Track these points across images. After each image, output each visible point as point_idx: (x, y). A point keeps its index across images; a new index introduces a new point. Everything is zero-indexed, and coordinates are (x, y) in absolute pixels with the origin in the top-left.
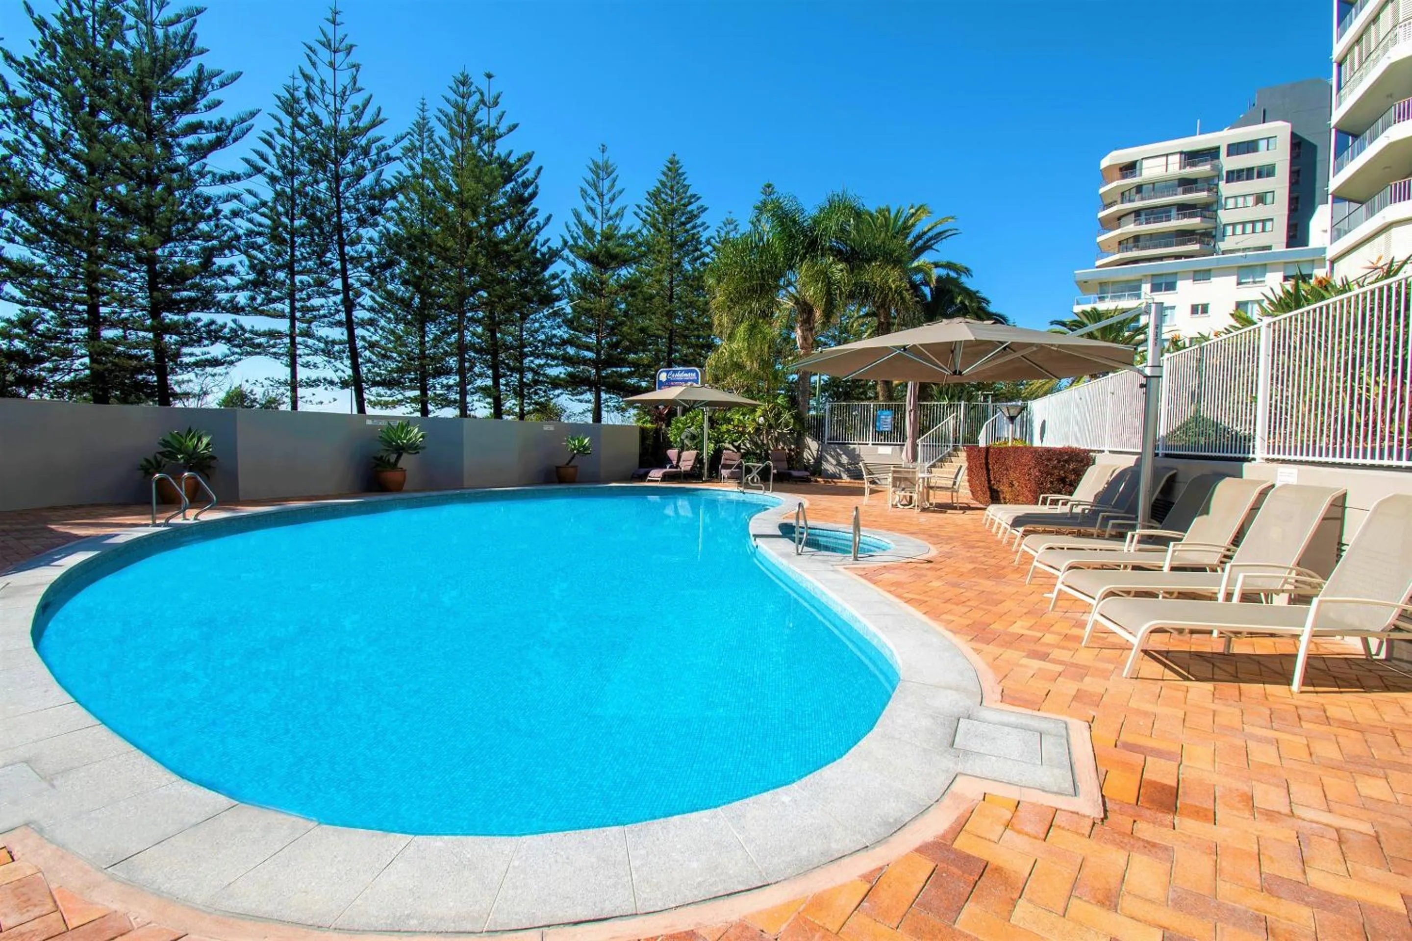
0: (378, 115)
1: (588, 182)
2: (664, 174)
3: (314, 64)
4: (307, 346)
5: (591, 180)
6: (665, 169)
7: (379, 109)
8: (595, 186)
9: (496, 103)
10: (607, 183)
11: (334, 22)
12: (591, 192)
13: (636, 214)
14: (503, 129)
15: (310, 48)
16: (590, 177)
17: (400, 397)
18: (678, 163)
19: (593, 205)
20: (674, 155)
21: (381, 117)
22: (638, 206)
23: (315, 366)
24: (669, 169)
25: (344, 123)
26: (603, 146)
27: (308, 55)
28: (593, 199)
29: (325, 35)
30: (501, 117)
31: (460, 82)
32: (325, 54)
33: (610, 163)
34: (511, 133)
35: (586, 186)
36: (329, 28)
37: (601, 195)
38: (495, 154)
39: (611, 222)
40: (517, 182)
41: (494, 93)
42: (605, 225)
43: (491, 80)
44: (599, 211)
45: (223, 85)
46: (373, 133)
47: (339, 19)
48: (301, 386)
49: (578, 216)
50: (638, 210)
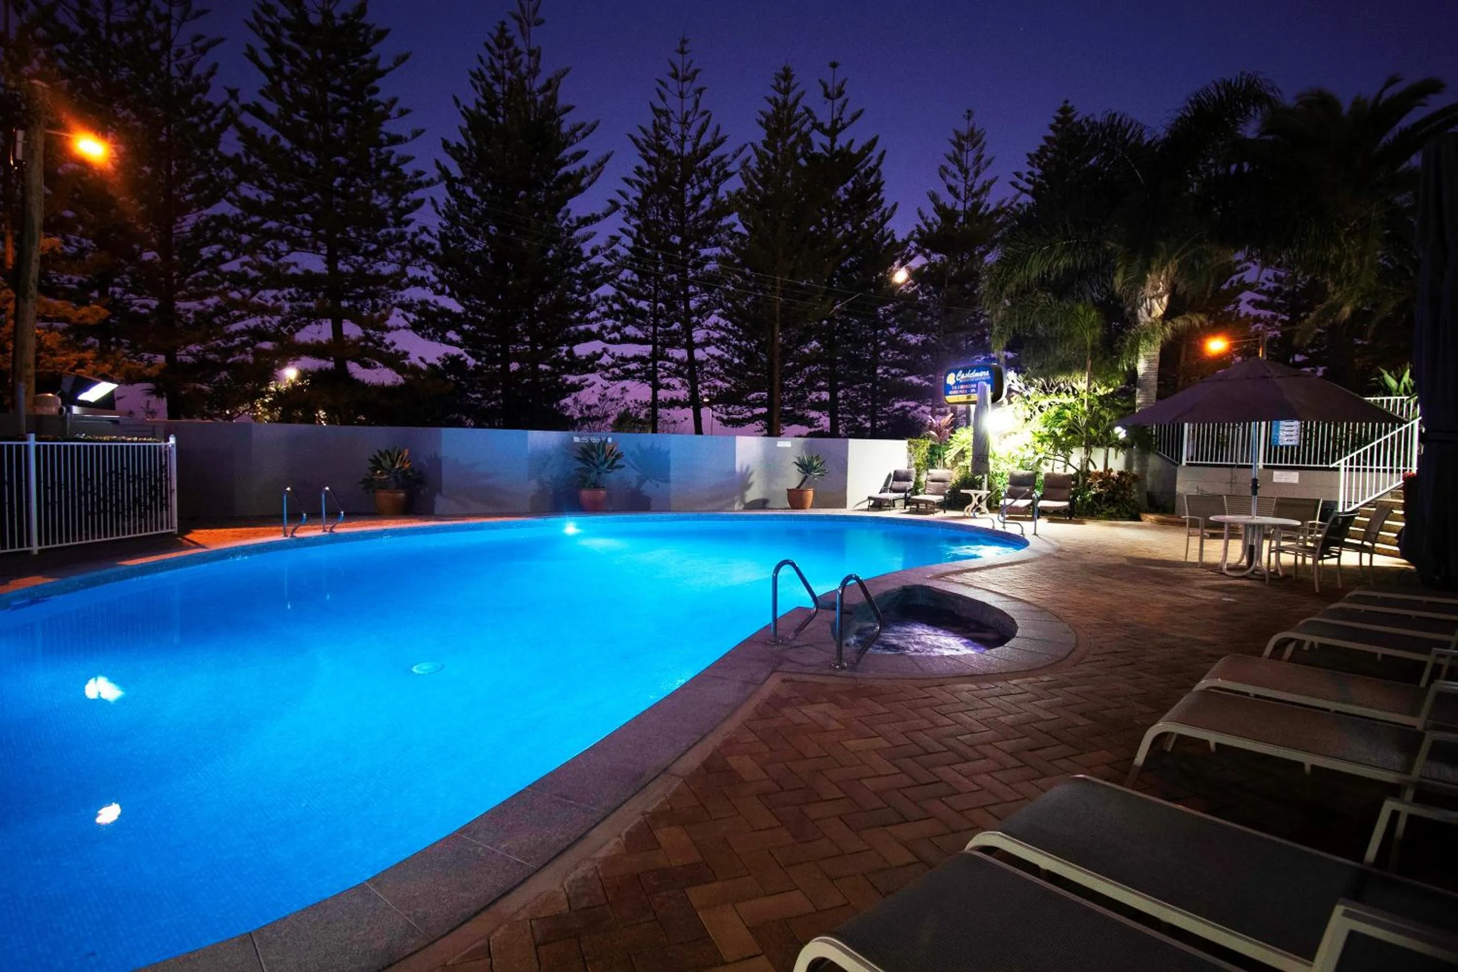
0: (717, 134)
1: (949, 158)
2: (1052, 127)
3: (663, 98)
4: (666, 369)
5: (952, 155)
6: (1054, 121)
7: (718, 128)
8: (956, 160)
9: (840, 93)
10: (972, 155)
11: (682, 52)
12: (954, 168)
13: (1014, 184)
14: (846, 120)
15: (662, 83)
16: (951, 149)
17: (749, 414)
18: (1071, 110)
19: (953, 182)
20: (1066, 102)
21: (720, 135)
22: (1018, 175)
23: (674, 388)
24: (1058, 120)
25: (688, 148)
26: (969, 112)
27: (659, 91)
28: (955, 176)
29: (673, 66)
30: (844, 106)
31: (782, 77)
32: (673, 84)
33: (976, 129)
34: (855, 122)
35: (947, 163)
36: (678, 59)
37: (966, 172)
38: (837, 148)
39: (976, 200)
40: (859, 174)
41: (837, 83)
42: (968, 205)
43: (836, 69)
44: (961, 188)
45: (585, 135)
46: (715, 154)
47: (687, 48)
48: (661, 407)
49: (934, 197)
50: (1016, 179)
